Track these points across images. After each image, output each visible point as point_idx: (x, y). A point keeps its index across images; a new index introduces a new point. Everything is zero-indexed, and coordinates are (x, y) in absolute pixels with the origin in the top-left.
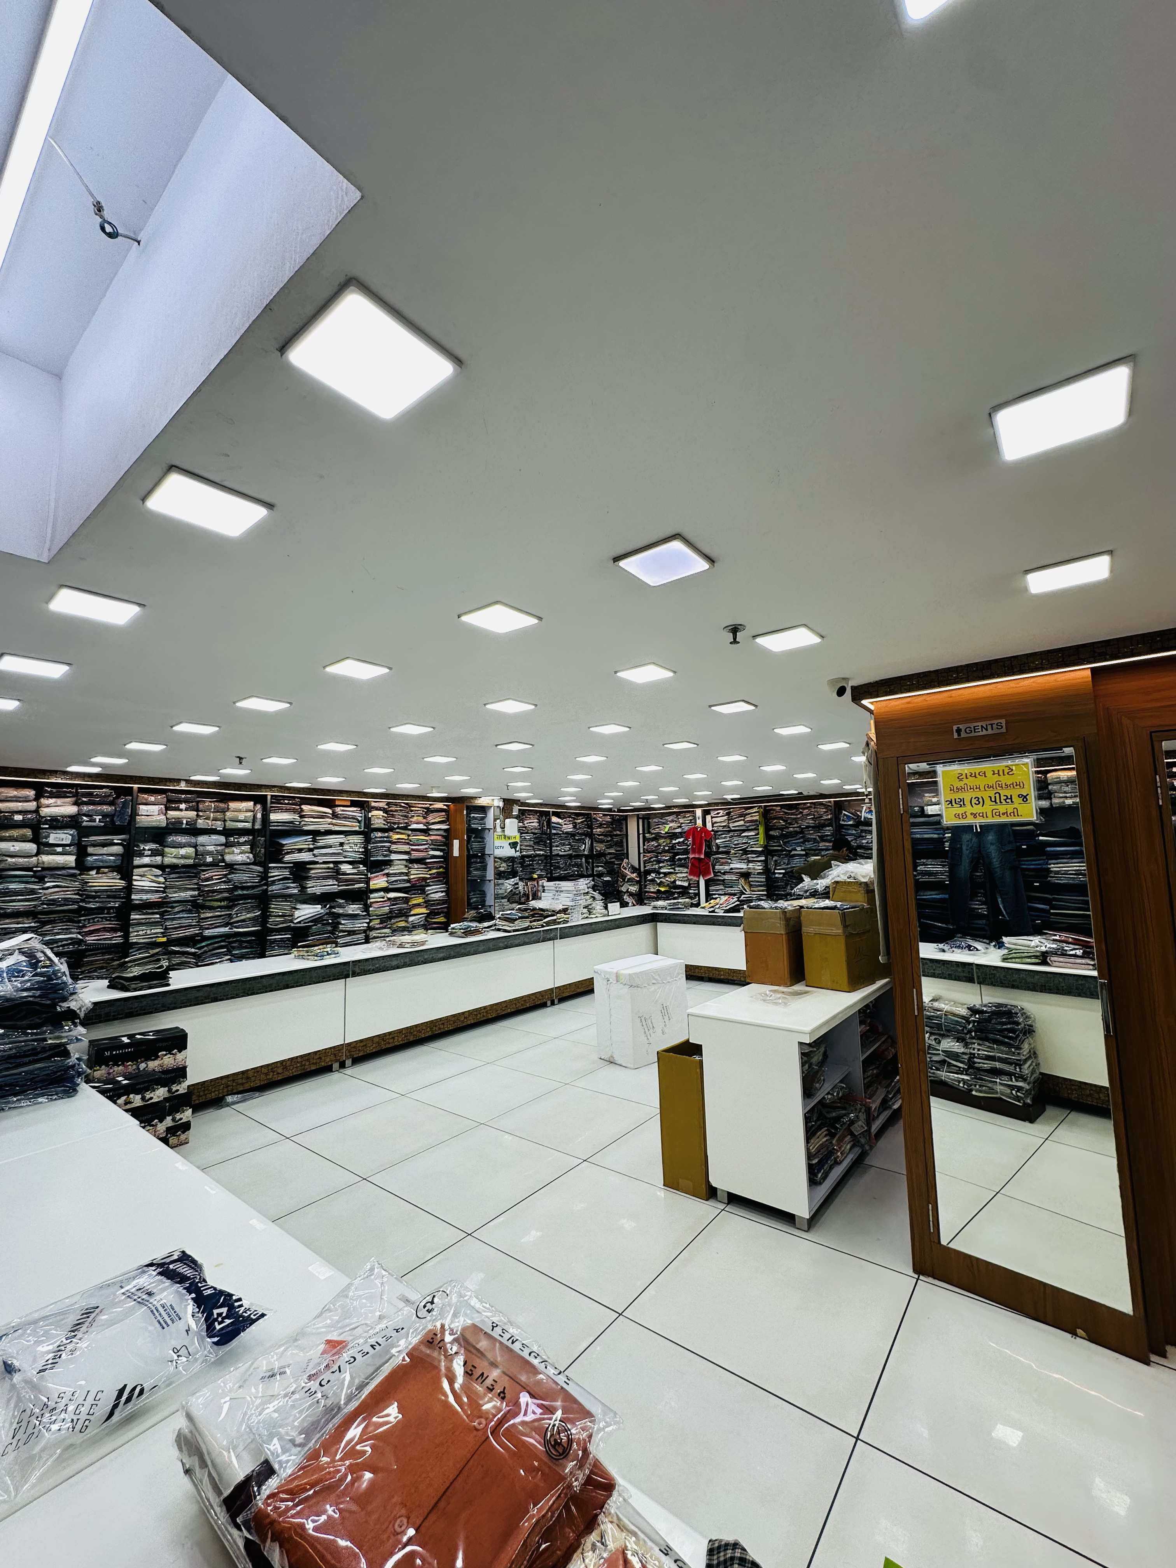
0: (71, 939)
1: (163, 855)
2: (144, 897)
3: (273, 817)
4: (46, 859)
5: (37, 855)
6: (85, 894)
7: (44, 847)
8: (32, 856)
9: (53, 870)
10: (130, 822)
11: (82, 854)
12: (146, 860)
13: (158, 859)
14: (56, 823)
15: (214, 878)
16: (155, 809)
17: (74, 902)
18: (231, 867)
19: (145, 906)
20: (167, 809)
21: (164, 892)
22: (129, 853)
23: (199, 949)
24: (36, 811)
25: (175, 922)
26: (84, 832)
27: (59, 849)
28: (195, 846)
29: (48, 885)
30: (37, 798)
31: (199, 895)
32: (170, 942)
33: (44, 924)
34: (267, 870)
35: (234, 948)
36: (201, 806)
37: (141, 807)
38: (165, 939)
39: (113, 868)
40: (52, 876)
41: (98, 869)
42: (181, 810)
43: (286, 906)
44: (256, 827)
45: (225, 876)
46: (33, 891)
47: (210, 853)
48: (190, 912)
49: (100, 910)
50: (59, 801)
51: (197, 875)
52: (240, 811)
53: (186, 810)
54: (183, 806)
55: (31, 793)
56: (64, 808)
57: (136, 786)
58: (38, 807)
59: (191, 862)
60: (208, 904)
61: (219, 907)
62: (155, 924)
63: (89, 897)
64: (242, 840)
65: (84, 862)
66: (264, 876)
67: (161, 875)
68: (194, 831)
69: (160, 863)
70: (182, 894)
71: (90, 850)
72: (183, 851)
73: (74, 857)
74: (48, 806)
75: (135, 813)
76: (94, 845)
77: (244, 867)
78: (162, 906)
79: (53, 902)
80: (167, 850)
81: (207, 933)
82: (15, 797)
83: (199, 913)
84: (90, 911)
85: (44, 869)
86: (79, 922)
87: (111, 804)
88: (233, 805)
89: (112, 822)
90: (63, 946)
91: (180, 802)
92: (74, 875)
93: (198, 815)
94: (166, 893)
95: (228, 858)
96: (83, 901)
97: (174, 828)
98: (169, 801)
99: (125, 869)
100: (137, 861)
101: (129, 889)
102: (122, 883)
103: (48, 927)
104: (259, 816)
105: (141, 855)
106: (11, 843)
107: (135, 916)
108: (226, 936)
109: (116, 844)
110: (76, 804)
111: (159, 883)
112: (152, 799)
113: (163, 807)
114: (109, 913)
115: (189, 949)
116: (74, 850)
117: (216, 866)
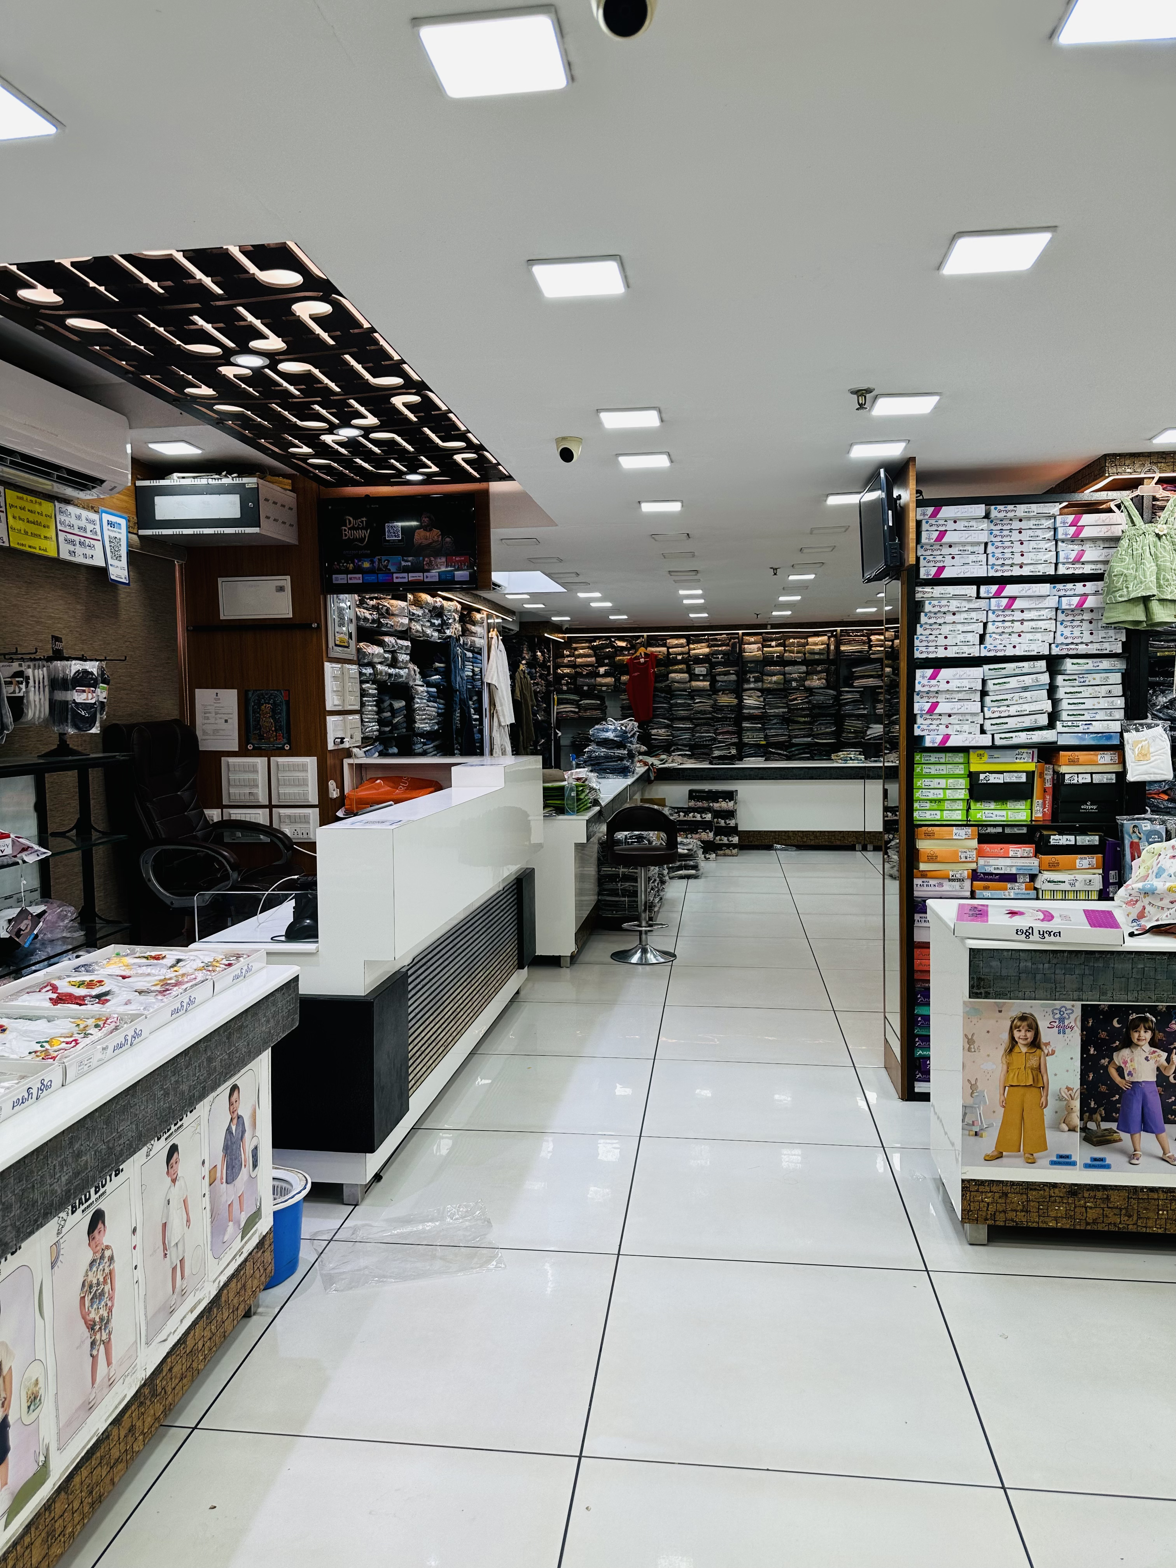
0: (710, 736)
1: (762, 681)
2: (752, 711)
3: (843, 648)
4: (694, 684)
5: (690, 681)
6: (716, 708)
7: (694, 677)
8: (686, 683)
9: (700, 692)
10: (738, 658)
11: (713, 682)
12: (752, 686)
13: (760, 684)
14: (697, 660)
15: (798, 699)
16: (755, 646)
17: (710, 713)
18: (810, 690)
19: (751, 718)
20: (763, 646)
21: (764, 708)
22: (742, 679)
23: (789, 752)
24: (689, 653)
25: (772, 731)
26: (713, 666)
27: (701, 678)
28: (784, 674)
29: (697, 701)
30: (688, 644)
31: (788, 712)
32: (770, 744)
33: (697, 725)
34: (840, 693)
35: (815, 754)
36: (787, 643)
37: (746, 646)
38: (764, 743)
39: (732, 691)
40: (698, 695)
41: (724, 690)
42: (773, 647)
43: (858, 724)
44: (831, 658)
45: (807, 697)
46: (689, 705)
47: (795, 680)
48: (782, 724)
49: (725, 719)
50: (699, 646)
51: (786, 697)
52: (816, 644)
53: (776, 646)
54: (773, 643)
55: (683, 641)
56: (701, 650)
57: (740, 632)
58: (690, 650)
59: (782, 686)
60: (796, 719)
61: (805, 722)
62: (759, 730)
63: (718, 710)
64: (819, 669)
65: (715, 686)
66: (837, 698)
67: (761, 696)
68: (782, 662)
69: (760, 687)
70: (776, 711)
71: (718, 678)
72: (774, 678)
73: (708, 683)
74: (694, 649)
75: (742, 651)
76: (720, 675)
77: (821, 691)
78: (763, 718)
79: (700, 712)
80: (765, 678)
81: (794, 741)
82: (676, 644)
83: (788, 726)
84: (718, 720)
85: (693, 691)
86: (714, 726)
87: (727, 645)
88: (810, 640)
89: (728, 657)
90: (706, 741)
91: (772, 641)
92: (709, 695)
93: (785, 650)
94: (765, 709)
95: (807, 683)
96: (714, 712)
97: (767, 661)
98: (765, 640)
99: (738, 691)
100: (746, 686)
101: (740, 706)
102: (735, 701)
103: (698, 728)
104: (832, 647)
105: (748, 682)
106: (676, 675)
107: (746, 725)
108: (808, 745)
109: (733, 674)
110: (708, 647)
111: (761, 702)
112: (752, 639)
113: (760, 645)
114: (730, 721)
115: (782, 752)
116: (708, 678)
117: (798, 689)
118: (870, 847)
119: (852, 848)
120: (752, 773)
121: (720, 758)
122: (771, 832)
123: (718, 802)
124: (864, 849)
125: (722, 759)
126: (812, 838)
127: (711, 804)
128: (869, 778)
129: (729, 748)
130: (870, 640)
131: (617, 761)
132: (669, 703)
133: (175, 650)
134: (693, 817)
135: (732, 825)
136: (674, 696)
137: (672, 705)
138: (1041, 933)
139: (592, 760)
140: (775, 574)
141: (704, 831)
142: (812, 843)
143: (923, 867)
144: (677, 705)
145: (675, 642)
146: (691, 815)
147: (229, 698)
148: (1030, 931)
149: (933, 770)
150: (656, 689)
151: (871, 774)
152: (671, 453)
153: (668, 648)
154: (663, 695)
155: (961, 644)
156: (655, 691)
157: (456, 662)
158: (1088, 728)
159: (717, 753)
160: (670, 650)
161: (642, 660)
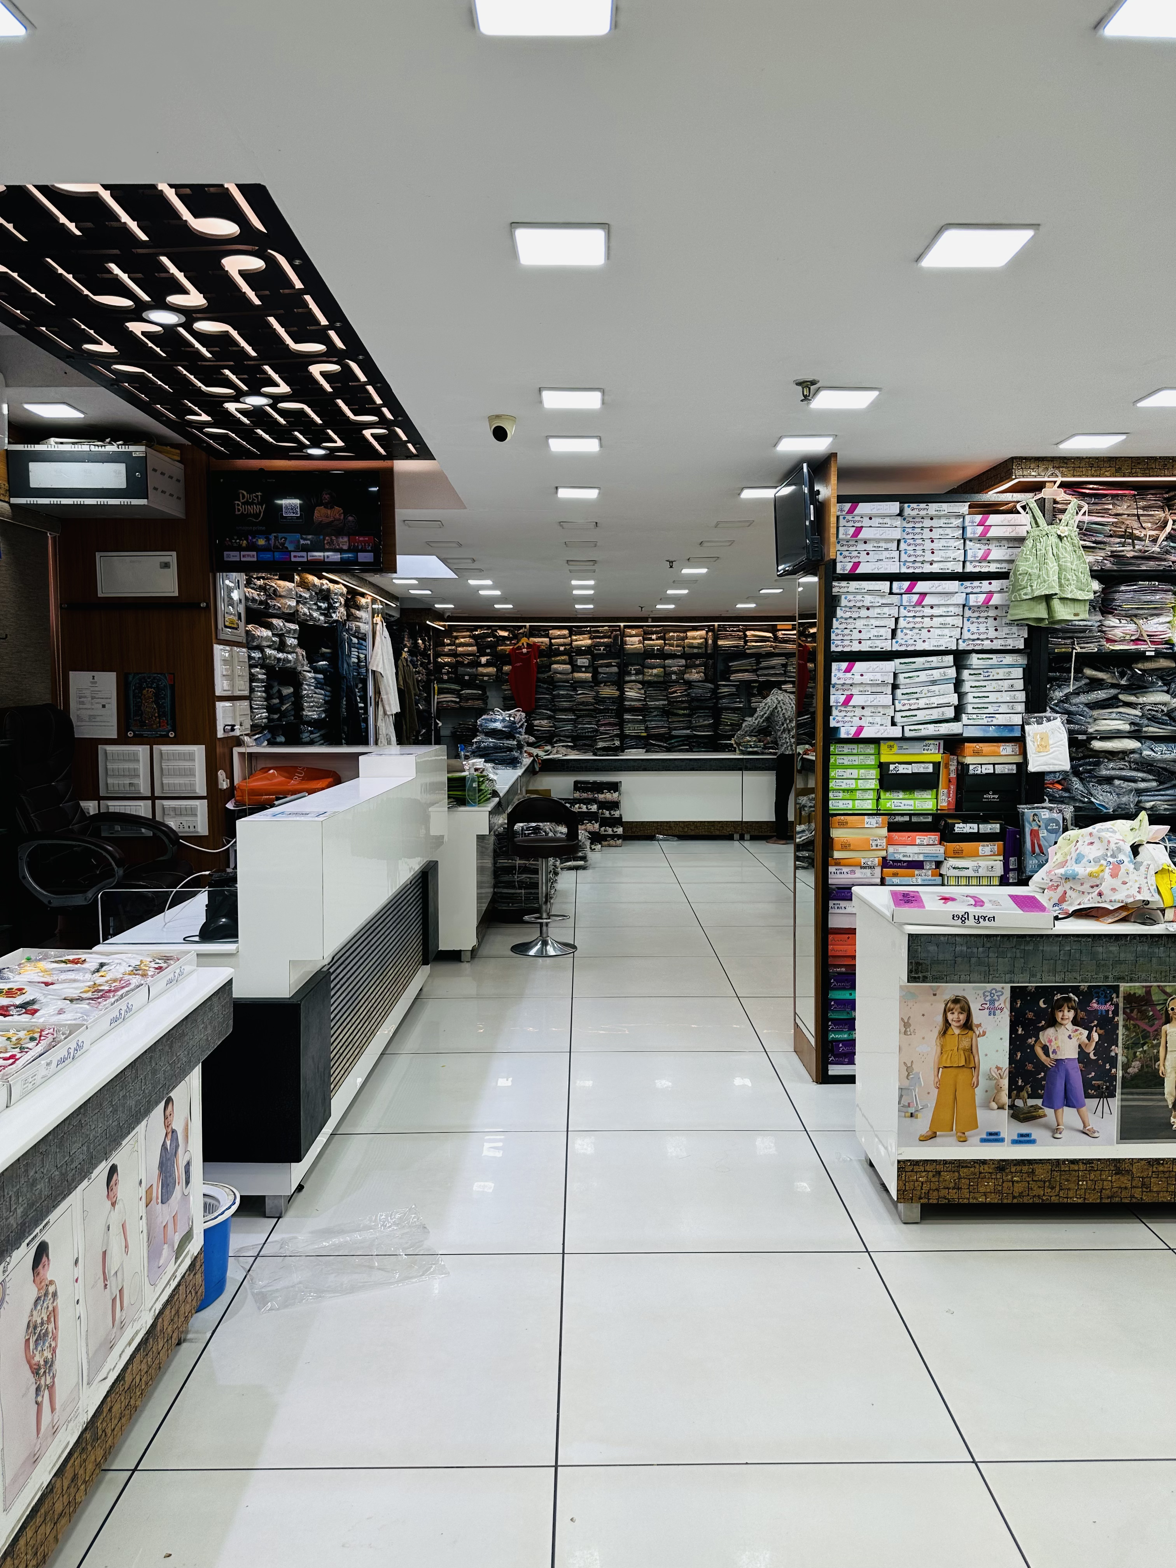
0: (592, 728)
1: (643, 673)
2: (633, 703)
3: (720, 643)
4: (577, 675)
5: (572, 672)
6: (599, 700)
7: (576, 668)
8: (568, 674)
9: (582, 683)
10: (620, 650)
11: (595, 673)
12: (633, 678)
13: (641, 676)
14: (580, 652)
15: (678, 692)
16: (636, 639)
17: (592, 704)
18: (689, 684)
19: (633, 710)
20: (644, 639)
21: (645, 700)
22: (623, 672)
23: (669, 744)
24: (571, 644)
25: (653, 723)
26: (595, 657)
27: (584, 669)
28: (664, 667)
29: (579, 692)
30: (570, 635)
31: (668, 704)
32: (650, 737)
33: (579, 717)
34: (718, 687)
35: (694, 746)
36: (667, 636)
37: (627, 639)
38: (645, 734)
39: (613, 683)
40: (580, 687)
41: (605, 682)
42: (653, 640)
43: (735, 717)
44: (709, 652)
45: (686, 690)
46: (572, 696)
47: (675, 673)
48: (662, 716)
49: (607, 710)
50: (581, 637)
51: (666, 689)
52: (694, 638)
53: (657, 639)
54: (654, 637)
55: (566, 632)
56: (583, 641)
57: (622, 624)
58: (572, 641)
59: (662, 679)
60: (675, 711)
61: (684, 715)
62: (640, 722)
63: (600, 701)
64: (698, 662)
65: (597, 678)
66: (714, 691)
67: (642, 688)
68: (663, 655)
69: (641, 679)
70: (657, 703)
71: (600, 670)
72: (655, 671)
73: (591, 675)
74: (576, 641)
75: (624, 643)
76: (602, 667)
77: (699, 684)
78: (643, 710)
79: (582, 703)
80: (646, 670)
81: (674, 733)
82: (559, 635)
83: (668, 718)
84: (600, 711)
85: (575, 682)
86: (596, 717)
87: (609, 637)
88: (689, 634)
89: (610, 650)
90: (588, 732)
91: (653, 634)
92: (591, 687)
93: (665, 643)
94: (646, 701)
95: (686, 676)
96: (596, 703)
97: (648, 654)
98: (645, 633)
99: (619, 683)
100: (627, 678)
101: (622, 698)
102: (617, 693)
103: (580, 720)
104: (710, 642)
105: (630, 674)
106: (559, 666)
107: (627, 716)
108: (688, 737)
109: (614, 666)
110: (590, 638)
111: (641, 694)
112: (634, 632)
113: (641, 638)
114: (611, 713)
115: (662, 744)
116: (591, 669)
117: (679, 682)
118: (747, 836)
119: (730, 838)
120: (636, 764)
121: (604, 749)
122: (654, 822)
123: (603, 793)
124: (742, 838)
125: (606, 750)
126: (692, 828)
127: (596, 795)
128: (747, 769)
129: (613, 740)
130: (746, 636)
131: (505, 752)
132: (551, 694)
133: (47, 629)
134: (579, 808)
135: (616, 816)
136: (556, 688)
137: (554, 696)
138: (977, 918)
139: (480, 751)
140: (671, 567)
141: (590, 821)
142: (693, 833)
143: (837, 855)
144: (559, 696)
145: (558, 632)
146: (577, 806)
147: (108, 681)
148: (966, 916)
149: (846, 760)
150: (539, 680)
151: (748, 765)
152: (602, 438)
153: (551, 639)
154: (545, 686)
155: (875, 638)
156: (537, 682)
157: (343, 648)
158: (992, 721)
159: (601, 745)
160: (553, 641)
161: (525, 651)
